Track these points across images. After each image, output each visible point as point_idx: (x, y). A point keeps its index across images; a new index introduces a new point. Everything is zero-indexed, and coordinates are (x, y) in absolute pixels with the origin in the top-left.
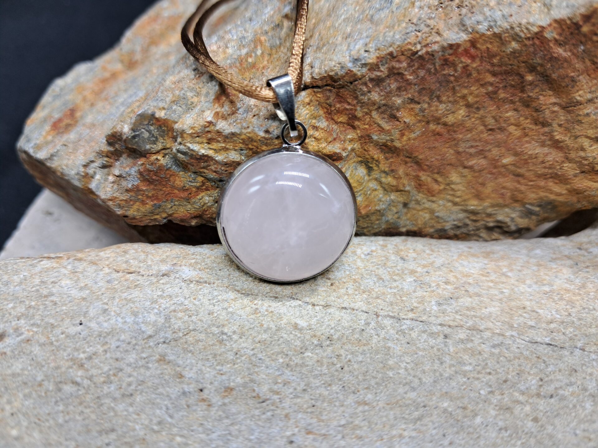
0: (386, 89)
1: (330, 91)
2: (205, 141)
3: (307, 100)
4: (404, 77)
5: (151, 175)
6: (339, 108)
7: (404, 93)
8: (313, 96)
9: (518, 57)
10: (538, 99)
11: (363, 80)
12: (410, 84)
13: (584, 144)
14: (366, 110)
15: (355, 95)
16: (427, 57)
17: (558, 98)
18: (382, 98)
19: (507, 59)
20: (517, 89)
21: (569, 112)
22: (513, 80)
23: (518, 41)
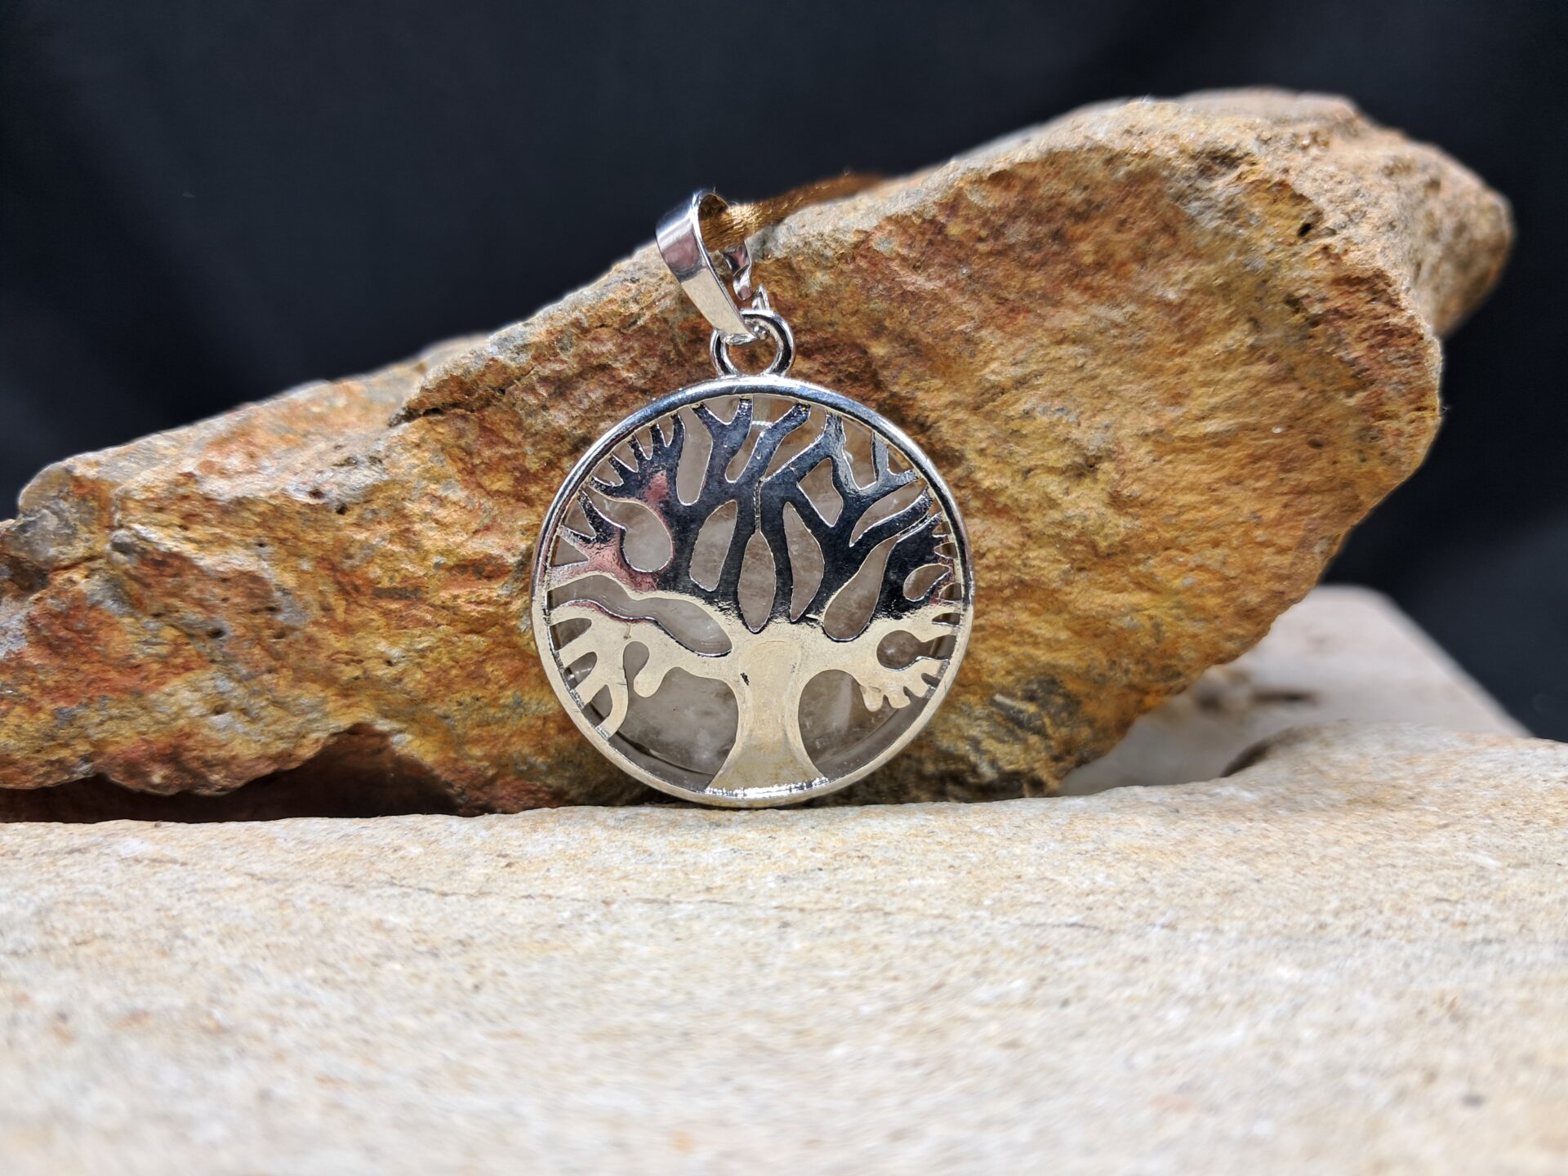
0: (581, 402)
1: (464, 418)
2: (177, 521)
3: (414, 438)
4: (614, 373)
5: (54, 628)
6: (490, 458)
7: (624, 411)
8: (428, 431)
9: (837, 302)
10: (915, 399)
11: (525, 381)
12: (631, 389)
13: (1049, 490)
14: (546, 454)
15: (516, 420)
16: (655, 327)
17: (956, 390)
18: (577, 422)
19: (818, 312)
20: (866, 385)
21: (989, 416)
22: (849, 362)
23: (826, 268)
